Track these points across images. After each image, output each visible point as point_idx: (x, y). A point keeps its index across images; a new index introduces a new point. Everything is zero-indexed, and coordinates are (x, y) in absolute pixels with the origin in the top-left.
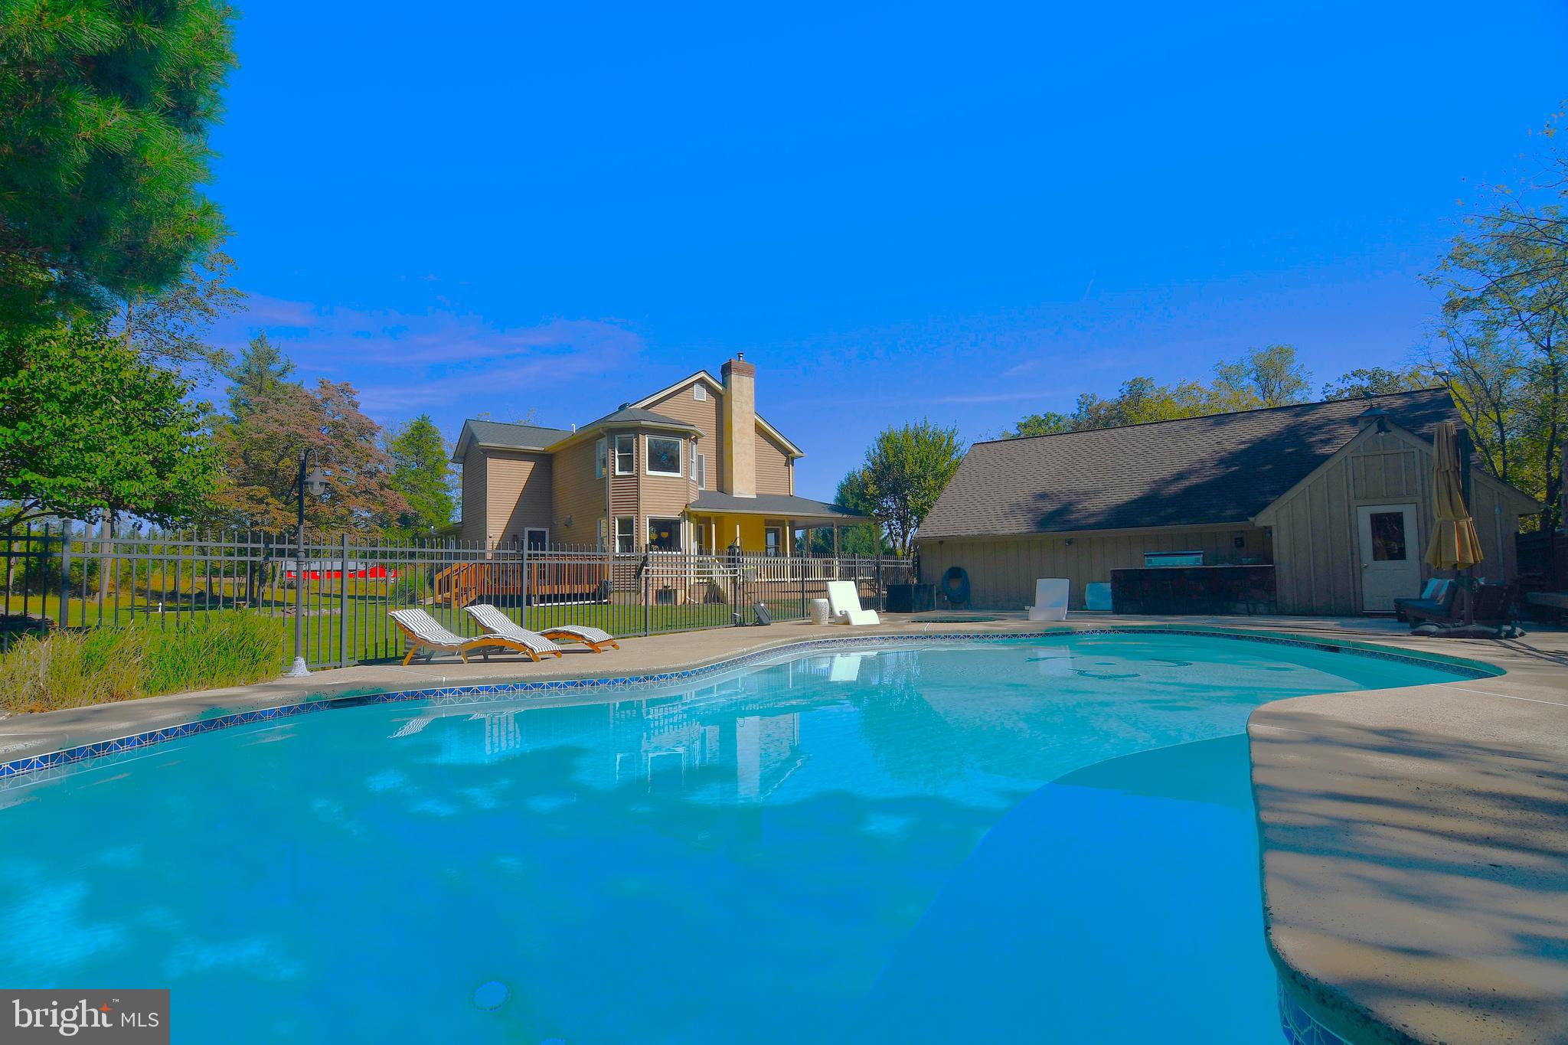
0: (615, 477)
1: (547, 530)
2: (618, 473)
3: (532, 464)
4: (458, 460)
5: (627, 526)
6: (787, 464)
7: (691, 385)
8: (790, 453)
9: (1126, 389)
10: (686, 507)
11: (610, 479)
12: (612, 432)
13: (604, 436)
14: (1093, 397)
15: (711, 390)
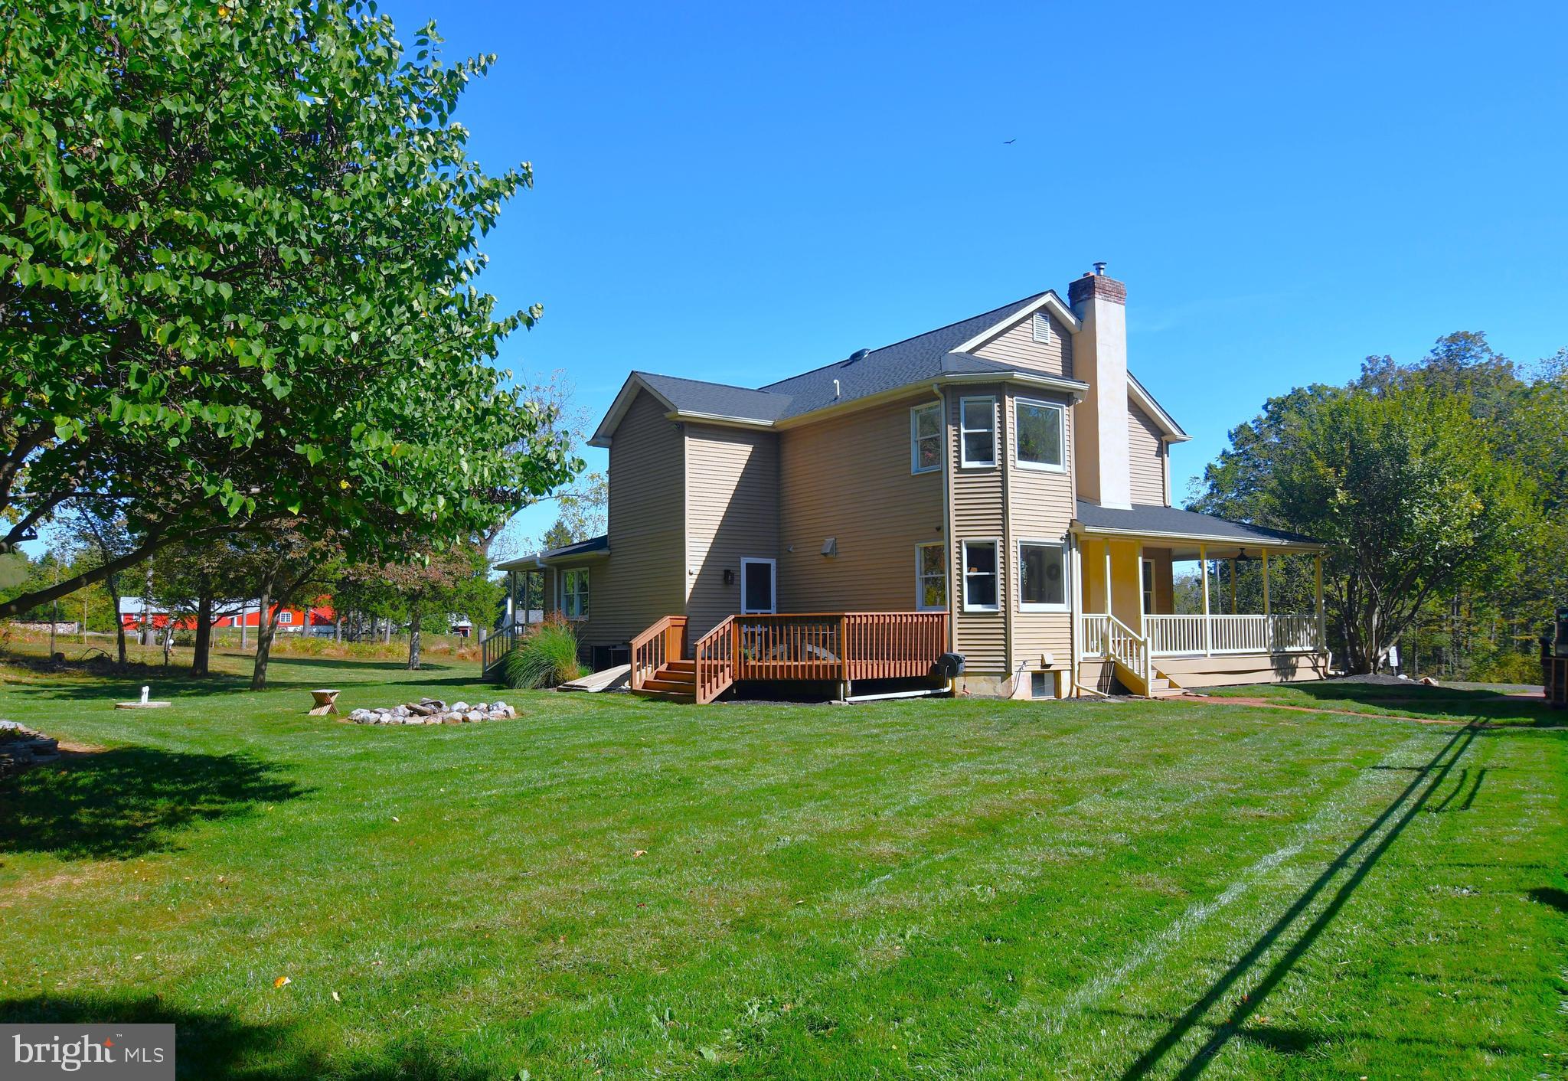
0: (960, 470)
1: (773, 562)
2: (965, 465)
3: (749, 448)
4: (603, 440)
5: (982, 556)
6: (1161, 451)
7: (1031, 315)
8: (1163, 434)
9: (1441, 349)
10: (1071, 525)
11: (952, 476)
12: (954, 391)
13: (938, 399)
14: (1388, 360)
15: (1058, 325)
